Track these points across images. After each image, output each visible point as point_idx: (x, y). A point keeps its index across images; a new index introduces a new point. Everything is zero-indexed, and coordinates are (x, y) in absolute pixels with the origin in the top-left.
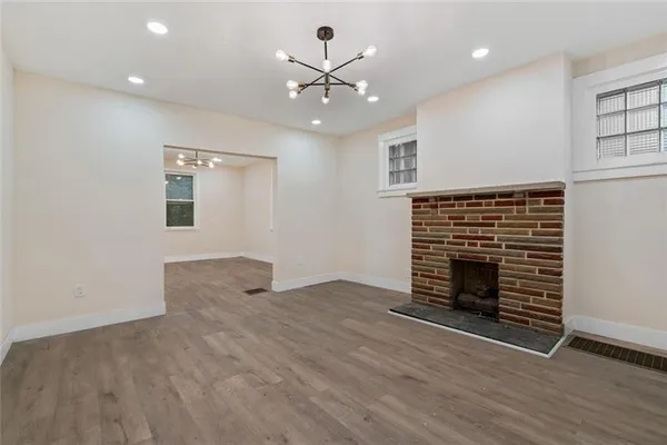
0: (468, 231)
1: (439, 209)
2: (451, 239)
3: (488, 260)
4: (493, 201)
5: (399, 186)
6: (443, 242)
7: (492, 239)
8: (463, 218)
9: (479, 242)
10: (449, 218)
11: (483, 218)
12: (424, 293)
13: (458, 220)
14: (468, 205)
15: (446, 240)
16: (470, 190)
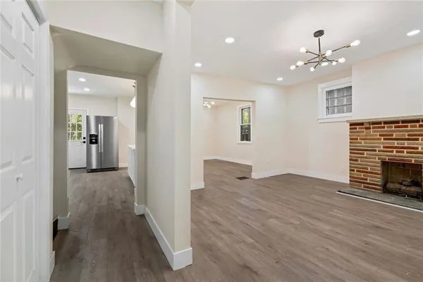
0: (396, 143)
1: (372, 130)
2: (382, 148)
3: (413, 162)
4: (418, 124)
5: (334, 115)
6: (375, 151)
7: (417, 148)
8: (392, 135)
9: (405, 150)
10: (380, 135)
11: (408, 135)
12: (360, 182)
13: (388, 137)
14: (396, 127)
15: (377, 149)
16: (398, 117)
